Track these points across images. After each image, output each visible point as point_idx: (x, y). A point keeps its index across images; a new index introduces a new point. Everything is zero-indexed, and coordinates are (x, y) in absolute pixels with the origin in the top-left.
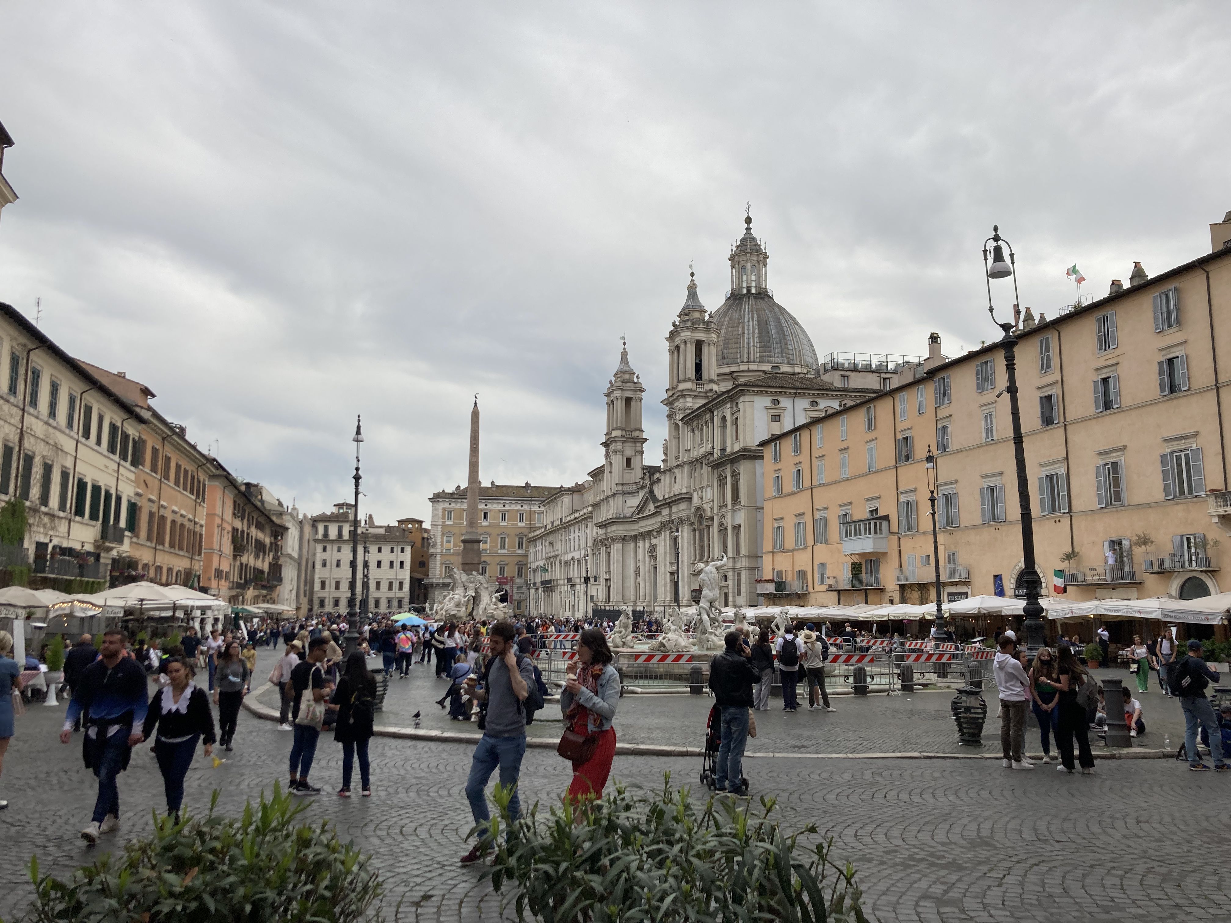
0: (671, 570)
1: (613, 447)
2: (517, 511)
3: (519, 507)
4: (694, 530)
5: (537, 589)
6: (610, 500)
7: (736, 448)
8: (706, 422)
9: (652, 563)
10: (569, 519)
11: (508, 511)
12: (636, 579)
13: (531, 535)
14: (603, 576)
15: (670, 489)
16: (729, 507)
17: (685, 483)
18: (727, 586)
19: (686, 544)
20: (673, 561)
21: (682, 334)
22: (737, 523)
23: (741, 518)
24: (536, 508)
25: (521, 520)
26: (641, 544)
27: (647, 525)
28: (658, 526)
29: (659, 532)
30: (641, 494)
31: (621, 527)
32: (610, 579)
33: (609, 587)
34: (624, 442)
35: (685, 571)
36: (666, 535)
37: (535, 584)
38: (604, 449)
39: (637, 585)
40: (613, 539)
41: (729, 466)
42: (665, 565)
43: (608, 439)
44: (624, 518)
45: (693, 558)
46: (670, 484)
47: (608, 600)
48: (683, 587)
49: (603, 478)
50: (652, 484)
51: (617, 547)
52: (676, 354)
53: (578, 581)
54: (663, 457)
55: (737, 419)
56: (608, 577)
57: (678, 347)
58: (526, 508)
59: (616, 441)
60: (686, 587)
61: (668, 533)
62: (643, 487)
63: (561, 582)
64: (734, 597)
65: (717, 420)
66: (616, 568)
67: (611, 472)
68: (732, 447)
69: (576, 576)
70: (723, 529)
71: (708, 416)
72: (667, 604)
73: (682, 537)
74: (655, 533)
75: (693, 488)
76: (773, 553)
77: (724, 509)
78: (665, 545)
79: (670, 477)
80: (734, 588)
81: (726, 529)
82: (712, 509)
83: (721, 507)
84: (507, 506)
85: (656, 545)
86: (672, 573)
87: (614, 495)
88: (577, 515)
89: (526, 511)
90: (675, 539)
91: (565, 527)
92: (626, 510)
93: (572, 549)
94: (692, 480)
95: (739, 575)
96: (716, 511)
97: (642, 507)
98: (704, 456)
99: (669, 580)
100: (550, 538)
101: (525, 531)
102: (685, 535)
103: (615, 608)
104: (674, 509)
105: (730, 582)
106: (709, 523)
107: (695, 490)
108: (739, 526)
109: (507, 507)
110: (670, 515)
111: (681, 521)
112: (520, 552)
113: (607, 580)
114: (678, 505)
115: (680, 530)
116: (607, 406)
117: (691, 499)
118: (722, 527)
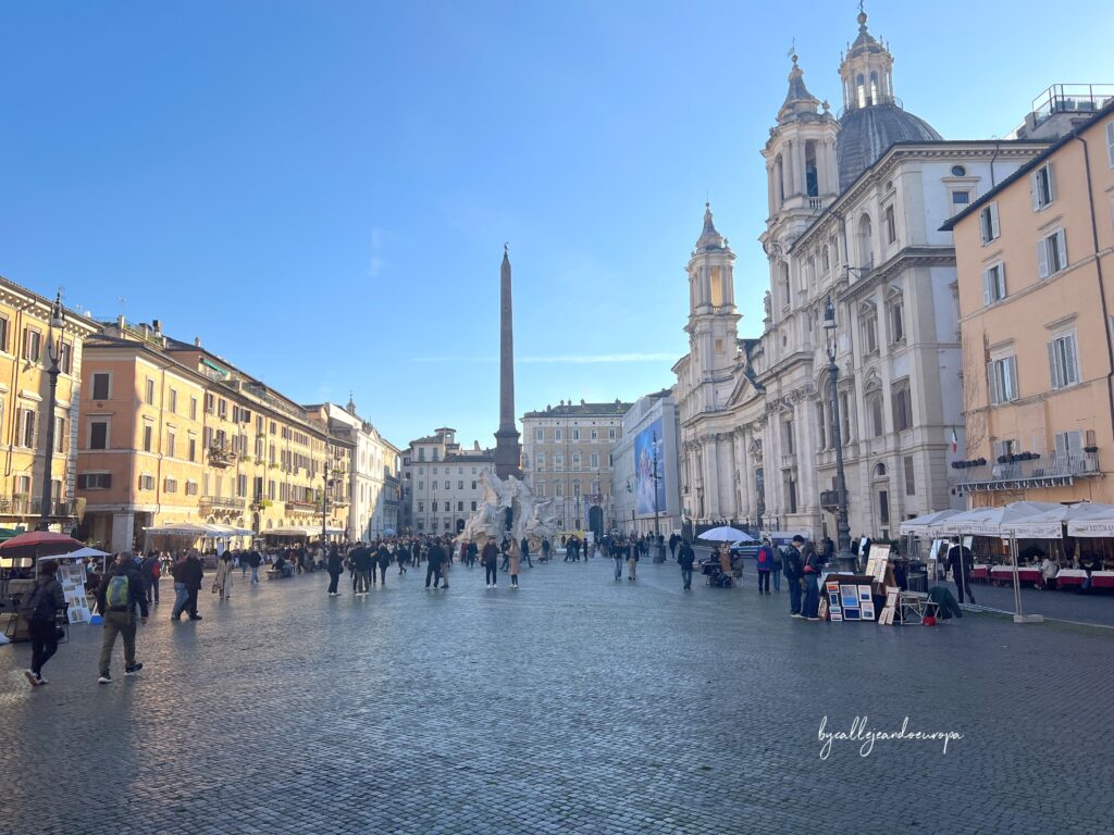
0: (785, 466)
1: (697, 329)
2: (607, 428)
4: (820, 405)
6: (699, 394)
7: (893, 251)
8: (833, 239)
9: (755, 463)
12: (735, 487)
14: (694, 485)
15: (778, 355)
16: (884, 352)
17: (801, 340)
18: (888, 480)
19: (806, 428)
20: (787, 453)
22: (899, 375)
23: (909, 365)
26: (739, 442)
27: (746, 417)
28: (763, 412)
29: (764, 420)
30: (737, 378)
31: (713, 423)
32: (703, 488)
33: (702, 499)
34: (712, 320)
35: (806, 466)
36: (775, 421)
38: (688, 335)
39: (737, 495)
40: (703, 439)
41: (879, 287)
42: (775, 463)
43: (692, 321)
44: (716, 411)
45: (819, 445)
46: (777, 348)
47: (702, 513)
48: (805, 490)
49: (688, 370)
50: (750, 361)
51: (709, 448)
52: (777, 169)
54: (765, 316)
55: (891, 209)
56: (700, 486)
59: (701, 322)
60: (810, 489)
61: (777, 416)
62: (738, 369)
64: (900, 497)
65: (852, 224)
66: (707, 474)
67: (697, 360)
68: (883, 256)
70: (873, 391)
71: (835, 228)
72: (781, 514)
73: (800, 419)
74: (757, 425)
75: (813, 343)
76: (990, 410)
77: (873, 362)
78: (774, 435)
79: (777, 339)
80: (899, 483)
81: (879, 390)
82: (850, 365)
83: (866, 358)
84: (597, 423)
85: (760, 440)
86: (786, 471)
87: (701, 386)
89: (616, 428)
90: (789, 423)
94: (811, 335)
95: (909, 461)
96: (857, 365)
97: (739, 395)
98: (832, 289)
99: (782, 482)
102: (805, 413)
103: (710, 523)
104: (786, 380)
105: (891, 473)
106: (846, 388)
107: (816, 348)
108: (907, 379)
110: (779, 391)
111: (797, 395)
112: (612, 469)
113: (698, 489)
114: (791, 373)
115: (796, 407)
116: (689, 283)
117: (812, 360)
118: (872, 388)
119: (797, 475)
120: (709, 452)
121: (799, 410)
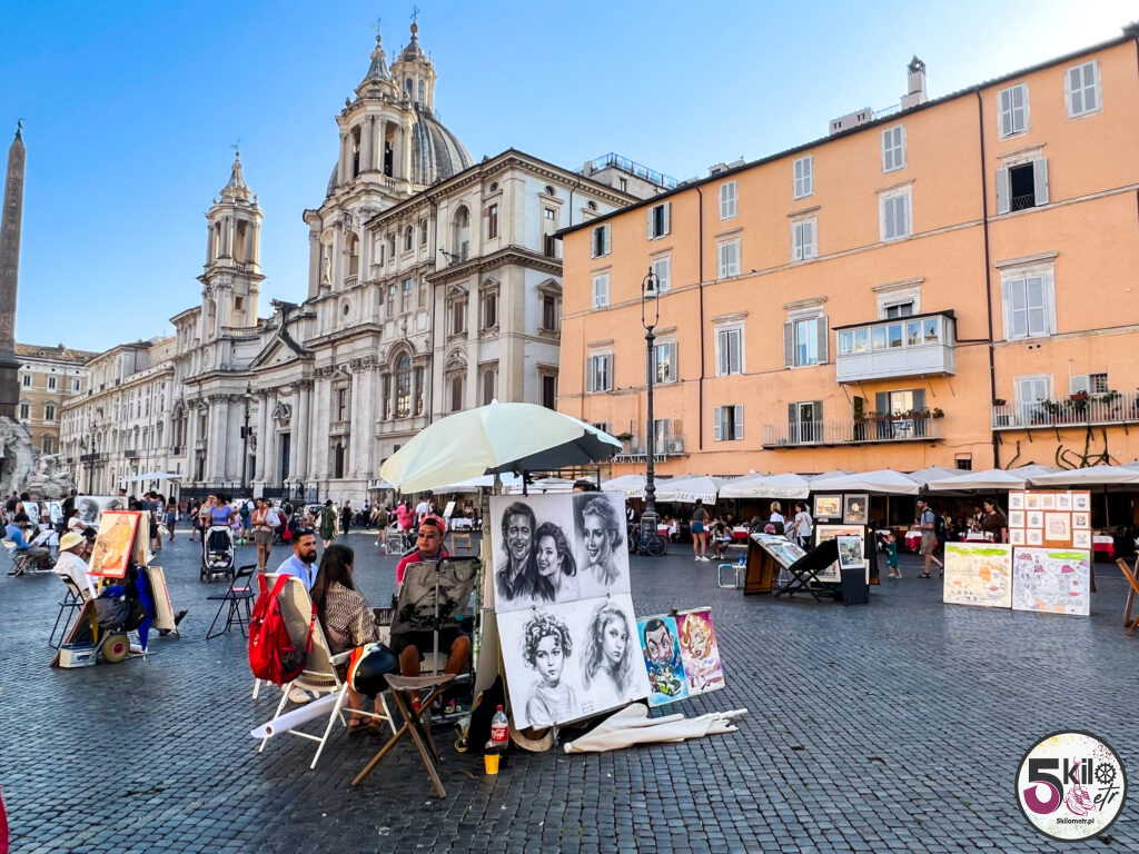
0: (334, 432)
1: (216, 281)
2: (46, 375)
3: (48, 371)
4: (386, 377)
5: (73, 466)
6: (211, 351)
7: (492, 247)
8: (421, 221)
9: (279, 427)
10: (130, 379)
11: (35, 374)
13: (65, 404)
15: (335, 322)
16: (473, 334)
17: (368, 312)
19: (366, 397)
20: (337, 420)
21: (368, 108)
22: (487, 357)
23: (499, 349)
24: (71, 373)
25: (52, 385)
26: (261, 405)
27: (272, 380)
28: (301, 376)
29: (306, 385)
30: (266, 340)
31: (227, 383)
32: (205, 450)
33: (202, 462)
34: (234, 276)
35: (362, 434)
36: (324, 390)
37: (70, 460)
38: (202, 287)
40: (212, 398)
41: (475, 277)
43: (211, 271)
44: (232, 371)
45: (380, 415)
46: (335, 316)
47: (200, 475)
48: (357, 456)
49: (195, 323)
50: (286, 324)
51: (217, 413)
52: (351, 139)
53: (144, 454)
55: (494, 206)
56: (201, 447)
57: (357, 131)
58: (59, 371)
59: (222, 273)
60: (366, 457)
61: (328, 383)
62: (267, 330)
63: (115, 456)
65: (446, 212)
66: (214, 434)
67: (210, 315)
68: (482, 249)
69: (140, 447)
70: (454, 370)
71: (425, 212)
72: (322, 479)
73: (359, 387)
74: (287, 390)
75: (382, 315)
76: (583, 396)
77: (459, 342)
79: (336, 306)
81: (464, 368)
82: (430, 343)
83: (450, 339)
84: (32, 367)
85: (289, 405)
86: (335, 437)
87: (216, 342)
88: (145, 373)
89: (58, 376)
90: (342, 390)
91: (121, 388)
92: (235, 362)
93: (135, 415)
94: (383, 308)
96: (439, 342)
97: (266, 356)
98: (415, 269)
99: (326, 448)
100: (100, 404)
101: (57, 400)
102: (366, 383)
103: (212, 486)
104: (343, 349)
106: (424, 363)
107: (387, 322)
108: (496, 363)
109: (33, 369)
110: (333, 358)
111: (358, 365)
112: (48, 423)
113: (198, 451)
114: (352, 342)
115: (355, 377)
116: (207, 231)
117: (380, 332)
118: (454, 367)
119: (348, 442)
120: (220, 413)
121: (359, 379)
